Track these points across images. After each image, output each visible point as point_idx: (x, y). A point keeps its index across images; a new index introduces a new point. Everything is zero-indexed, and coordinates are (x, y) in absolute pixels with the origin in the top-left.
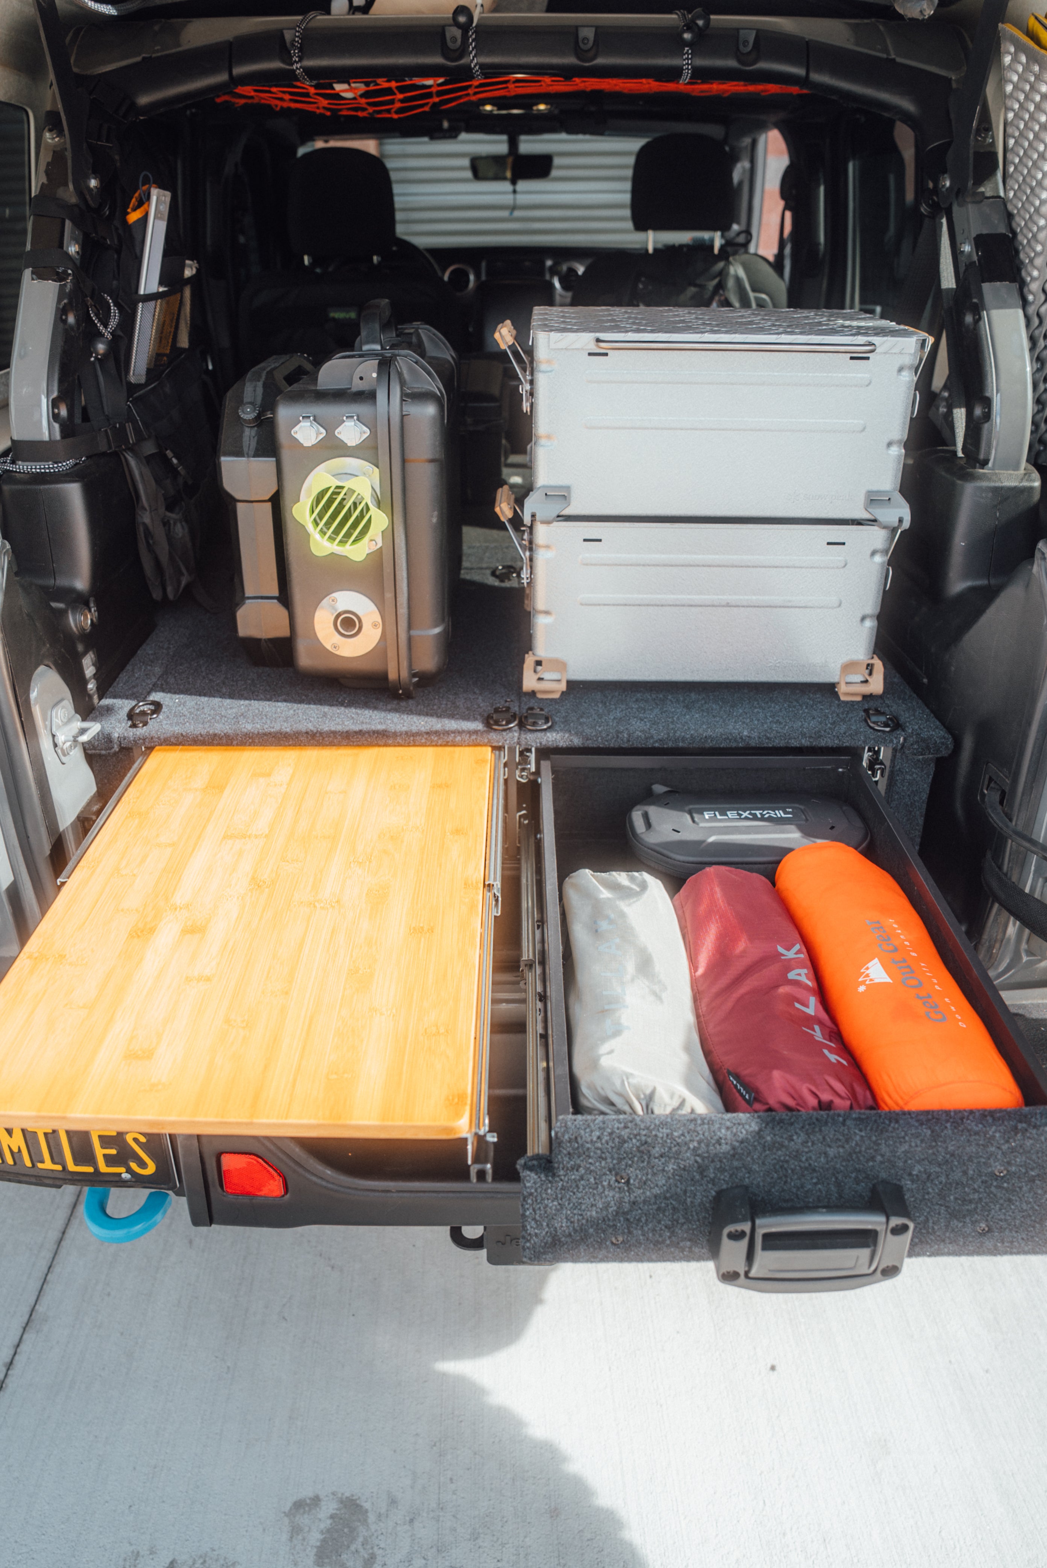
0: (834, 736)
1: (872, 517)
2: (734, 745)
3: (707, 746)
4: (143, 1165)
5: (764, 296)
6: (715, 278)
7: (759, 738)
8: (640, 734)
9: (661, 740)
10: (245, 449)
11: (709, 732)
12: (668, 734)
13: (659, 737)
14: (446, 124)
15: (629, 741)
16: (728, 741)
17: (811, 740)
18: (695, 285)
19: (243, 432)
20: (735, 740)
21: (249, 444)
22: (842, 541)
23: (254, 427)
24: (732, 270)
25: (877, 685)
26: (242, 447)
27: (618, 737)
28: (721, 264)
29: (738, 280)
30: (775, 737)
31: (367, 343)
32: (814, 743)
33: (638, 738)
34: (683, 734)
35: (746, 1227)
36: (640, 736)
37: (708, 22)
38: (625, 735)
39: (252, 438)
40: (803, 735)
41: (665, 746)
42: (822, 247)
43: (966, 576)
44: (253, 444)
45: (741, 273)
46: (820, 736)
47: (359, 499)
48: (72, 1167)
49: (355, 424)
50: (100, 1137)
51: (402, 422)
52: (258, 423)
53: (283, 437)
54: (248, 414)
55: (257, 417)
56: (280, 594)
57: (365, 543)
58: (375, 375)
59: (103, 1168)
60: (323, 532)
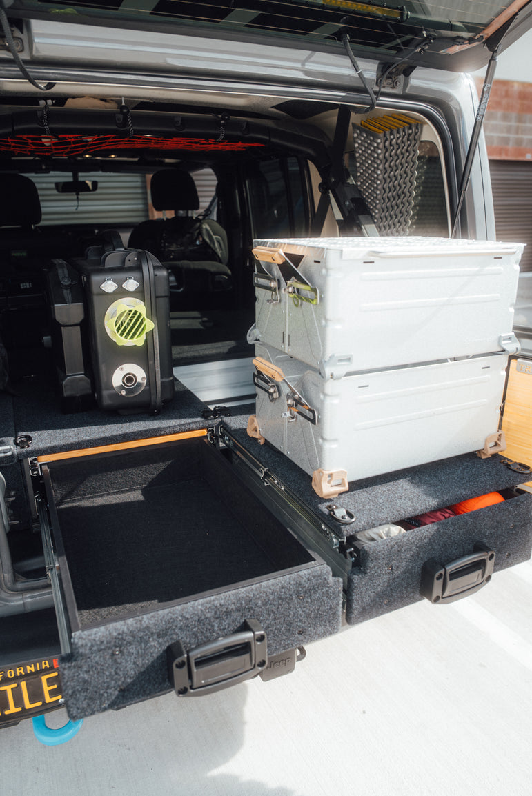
5: (218, 237)
6: (197, 230)
10: (67, 300)
14: (44, 167)
18: (189, 233)
19: (63, 292)
21: (68, 297)
22: (488, 366)
23: (68, 289)
24: (204, 227)
26: (64, 299)
28: (199, 224)
29: (207, 230)
35: (442, 571)
37: (229, 117)
39: (68, 294)
42: (239, 216)
44: (70, 297)
45: (208, 228)
47: (140, 315)
48: (28, 706)
49: (132, 281)
50: (48, 679)
51: (155, 279)
52: (70, 287)
53: (95, 290)
54: (66, 282)
55: (70, 284)
56: (85, 371)
57: (143, 337)
58: (136, 259)
59: (48, 699)
60: (121, 334)
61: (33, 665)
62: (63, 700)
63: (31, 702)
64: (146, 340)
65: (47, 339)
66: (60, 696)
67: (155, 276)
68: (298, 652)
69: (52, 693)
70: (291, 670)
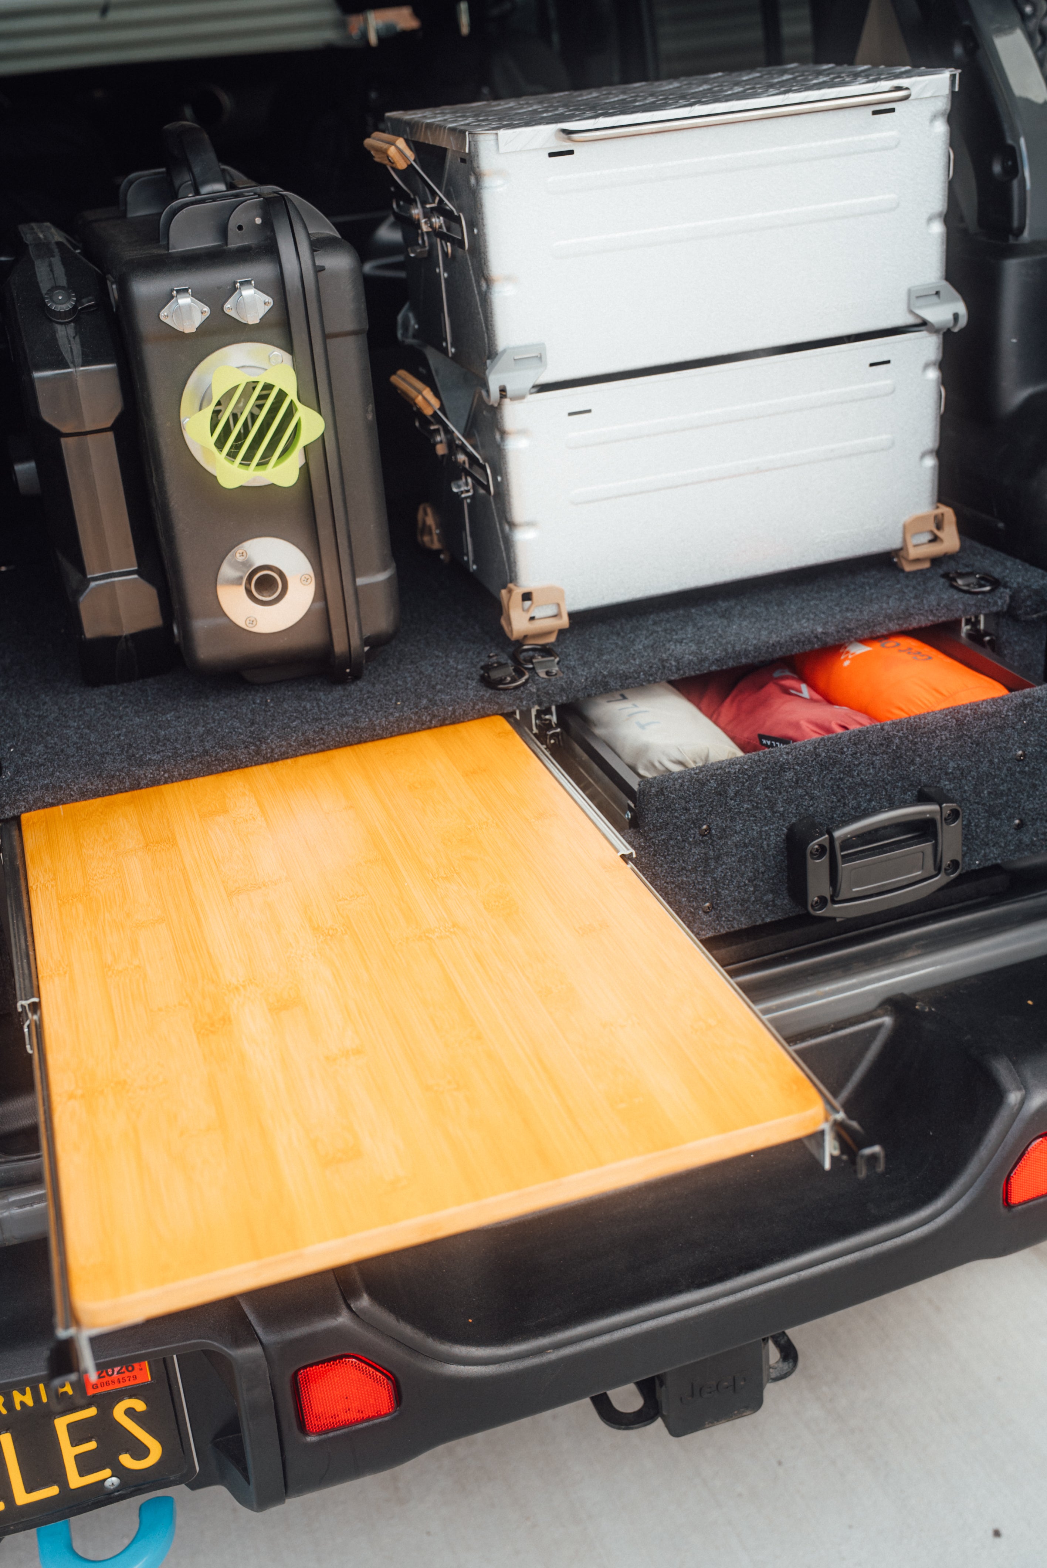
0: (927, 611)
1: (918, 321)
2: (808, 648)
3: (776, 656)
4: (141, 1452)
7: (838, 632)
8: (691, 657)
9: (717, 660)
10: (67, 356)
11: (774, 638)
12: (726, 650)
13: (716, 657)
15: (678, 669)
16: (801, 644)
17: (901, 622)
19: (54, 333)
20: (810, 642)
21: (71, 348)
22: (885, 359)
23: (69, 322)
25: (951, 540)
26: (60, 354)
27: (664, 667)
30: (857, 628)
31: (206, 182)
32: (905, 626)
33: (689, 663)
34: (744, 646)
36: (692, 661)
38: (674, 663)
39: (72, 339)
40: (890, 618)
41: (724, 667)
43: (1026, 379)
44: (77, 347)
46: (911, 615)
47: (282, 395)
48: (22, 1497)
49: (248, 293)
50: (71, 1427)
51: (317, 282)
52: (76, 316)
53: (145, 325)
54: (62, 303)
55: (75, 308)
56: (139, 565)
57: (296, 459)
58: (258, 221)
59: (75, 1481)
60: (232, 455)
61: (28, 1390)
62: (115, 1480)
63: (30, 1488)
64: (305, 470)
65: (25, 469)
66: (107, 1472)
67: (318, 270)
68: (773, 1354)
69: (85, 1464)
70: (755, 1403)
